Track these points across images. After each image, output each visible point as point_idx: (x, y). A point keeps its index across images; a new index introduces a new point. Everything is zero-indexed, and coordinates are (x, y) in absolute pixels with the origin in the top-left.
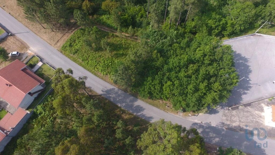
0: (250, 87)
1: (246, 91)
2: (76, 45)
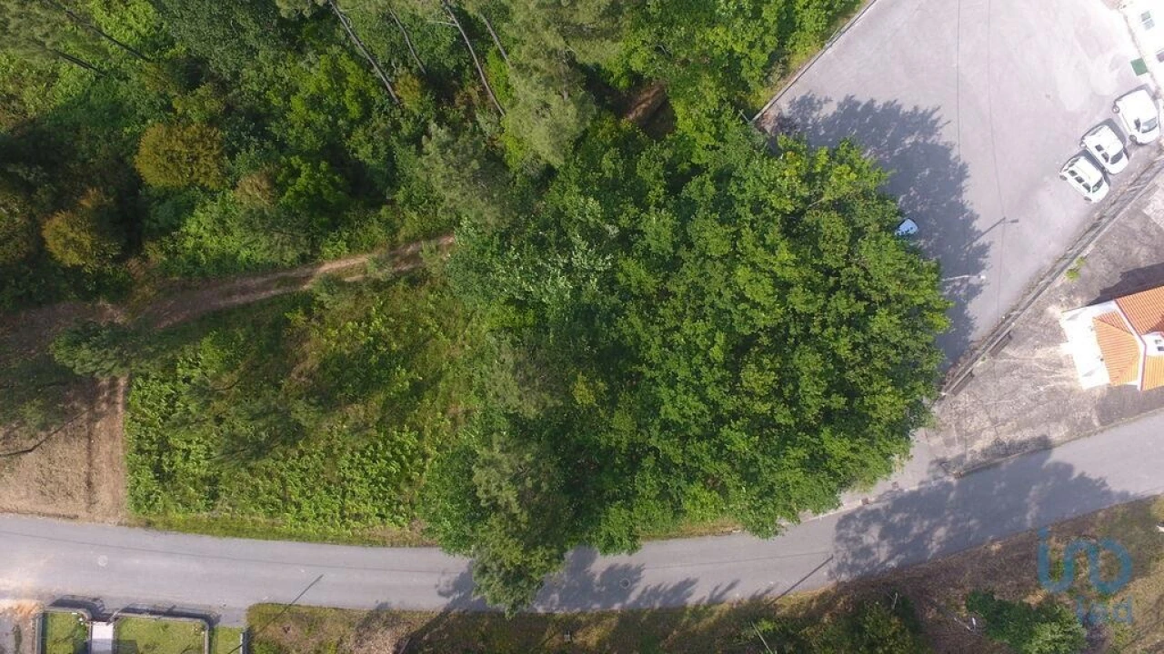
0: (983, 250)
1: (974, 280)
2: (186, 459)
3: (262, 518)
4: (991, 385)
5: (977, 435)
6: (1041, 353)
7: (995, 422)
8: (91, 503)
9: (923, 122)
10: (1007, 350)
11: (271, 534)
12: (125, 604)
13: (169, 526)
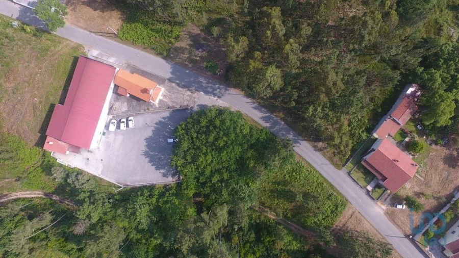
0: (156, 124)
1: (163, 120)
2: (330, 206)
3: (325, 184)
4: (179, 102)
5: (188, 95)
6: (166, 100)
7: (184, 95)
8: (354, 212)
9: (146, 154)
10: (171, 106)
11: (326, 180)
12: (361, 189)
13: (343, 197)
